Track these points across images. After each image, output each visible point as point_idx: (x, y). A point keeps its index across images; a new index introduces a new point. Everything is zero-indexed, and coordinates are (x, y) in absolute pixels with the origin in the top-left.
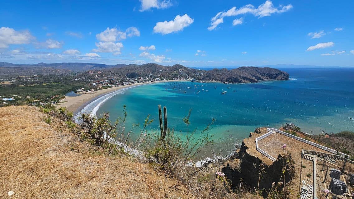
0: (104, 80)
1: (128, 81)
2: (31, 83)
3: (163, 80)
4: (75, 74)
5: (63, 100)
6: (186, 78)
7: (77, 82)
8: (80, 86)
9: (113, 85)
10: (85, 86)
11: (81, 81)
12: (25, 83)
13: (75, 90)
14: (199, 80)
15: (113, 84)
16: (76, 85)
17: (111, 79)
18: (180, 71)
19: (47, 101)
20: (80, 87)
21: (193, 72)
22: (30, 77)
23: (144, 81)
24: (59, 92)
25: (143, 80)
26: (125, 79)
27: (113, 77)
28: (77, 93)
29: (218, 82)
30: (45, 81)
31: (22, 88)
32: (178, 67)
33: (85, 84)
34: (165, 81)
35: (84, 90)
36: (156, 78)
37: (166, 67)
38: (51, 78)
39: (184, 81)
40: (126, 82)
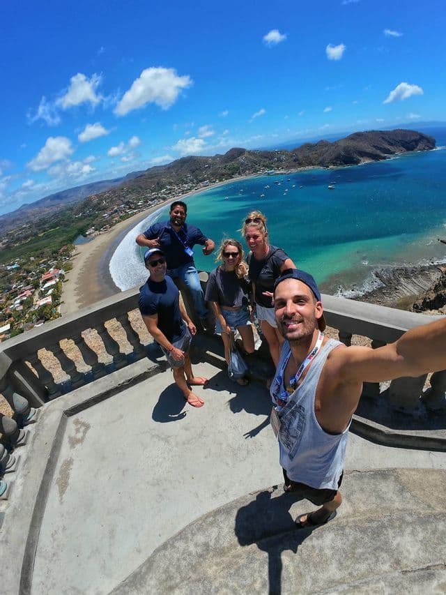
0: (118, 205)
1: (155, 198)
2: (26, 238)
3: (214, 182)
4: (71, 209)
5: (73, 252)
6: (256, 171)
7: (80, 219)
8: (88, 225)
9: (135, 211)
10: (94, 222)
11: (86, 217)
12: (18, 240)
13: (82, 232)
14: (280, 170)
15: (135, 209)
16: (81, 224)
17: (129, 202)
18: (241, 159)
19: (55, 259)
20: (87, 227)
21: (266, 157)
22: (20, 230)
23: (183, 192)
24: (64, 241)
25: (179, 190)
26: (149, 195)
27: (131, 198)
28: (88, 236)
29: (316, 167)
30: (40, 230)
31: (19, 247)
32: (236, 153)
33: (93, 220)
34: (218, 184)
35: (96, 230)
36: (201, 181)
37: (214, 158)
38: (44, 224)
39: (252, 177)
40: (153, 199)
